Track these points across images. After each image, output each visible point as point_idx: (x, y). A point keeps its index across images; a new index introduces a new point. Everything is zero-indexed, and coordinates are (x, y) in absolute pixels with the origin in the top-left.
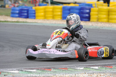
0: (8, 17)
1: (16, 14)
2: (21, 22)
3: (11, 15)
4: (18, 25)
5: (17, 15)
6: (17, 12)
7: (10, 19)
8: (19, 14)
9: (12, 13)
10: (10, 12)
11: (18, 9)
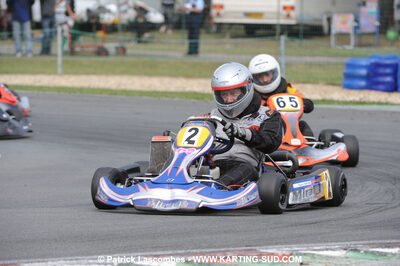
0: (336, 88)
1: (361, 77)
2: (373, 103)
3: (342, 81)
4: (362, 112)
5: (363, 83)
6: (364, 72)
7: (338, 94)
8: (367, 78)
9: (348, 76)
10: (341, 71)
11: (364, 62)
